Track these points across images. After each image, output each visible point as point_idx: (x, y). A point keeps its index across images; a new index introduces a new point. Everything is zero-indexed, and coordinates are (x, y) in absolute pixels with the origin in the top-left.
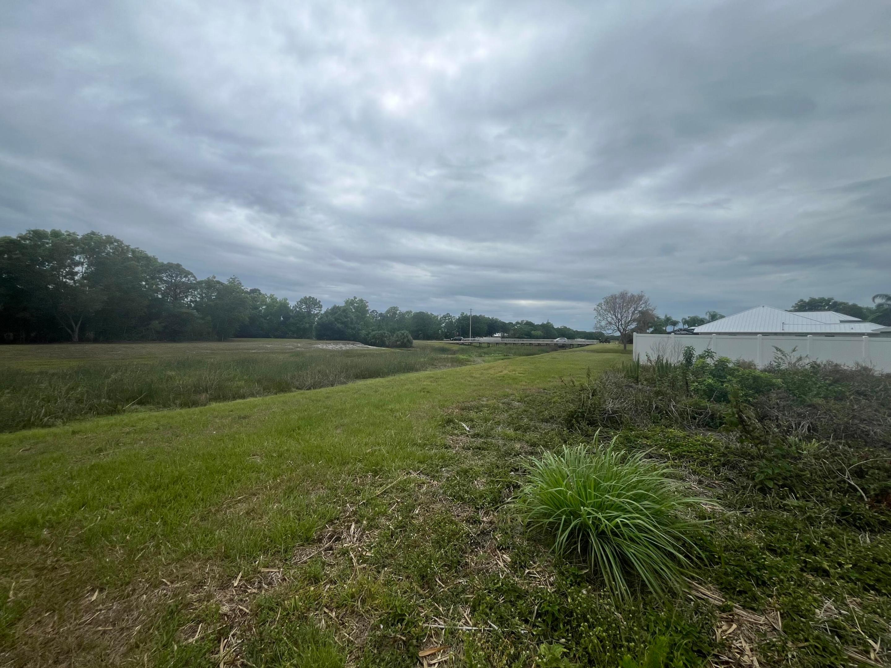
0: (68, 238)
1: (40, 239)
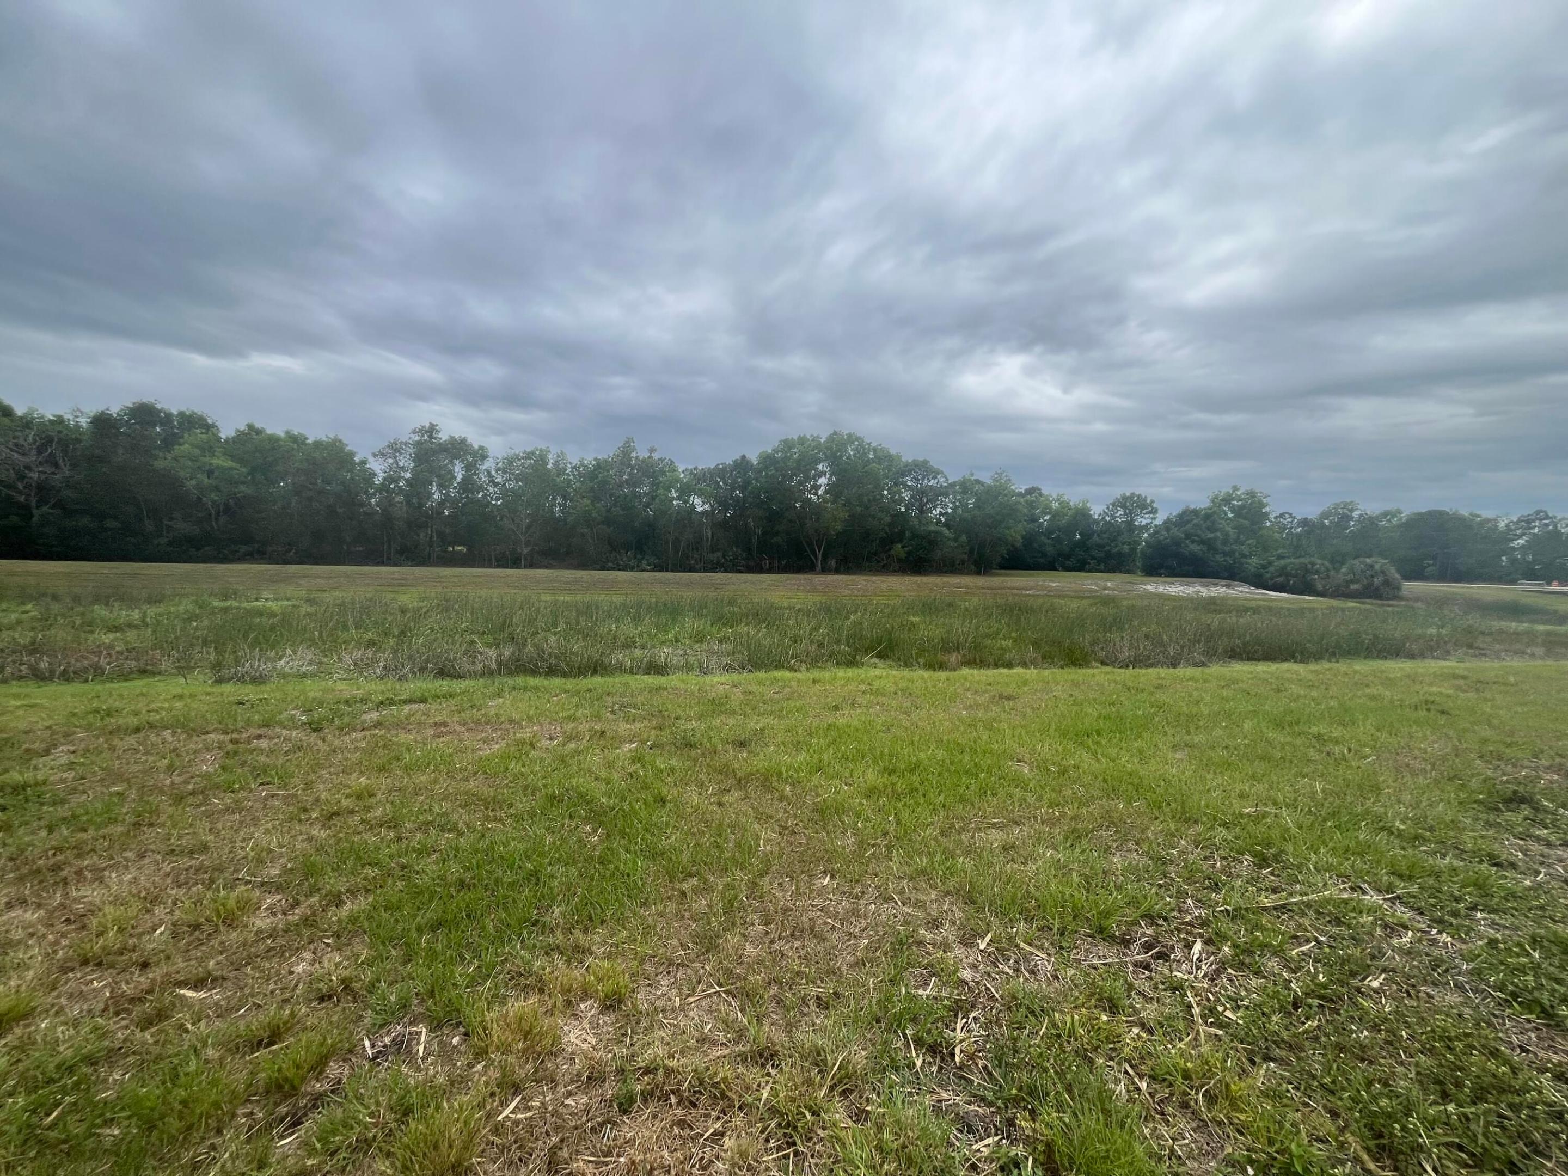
0: (813, 444)
1: (790, 448)
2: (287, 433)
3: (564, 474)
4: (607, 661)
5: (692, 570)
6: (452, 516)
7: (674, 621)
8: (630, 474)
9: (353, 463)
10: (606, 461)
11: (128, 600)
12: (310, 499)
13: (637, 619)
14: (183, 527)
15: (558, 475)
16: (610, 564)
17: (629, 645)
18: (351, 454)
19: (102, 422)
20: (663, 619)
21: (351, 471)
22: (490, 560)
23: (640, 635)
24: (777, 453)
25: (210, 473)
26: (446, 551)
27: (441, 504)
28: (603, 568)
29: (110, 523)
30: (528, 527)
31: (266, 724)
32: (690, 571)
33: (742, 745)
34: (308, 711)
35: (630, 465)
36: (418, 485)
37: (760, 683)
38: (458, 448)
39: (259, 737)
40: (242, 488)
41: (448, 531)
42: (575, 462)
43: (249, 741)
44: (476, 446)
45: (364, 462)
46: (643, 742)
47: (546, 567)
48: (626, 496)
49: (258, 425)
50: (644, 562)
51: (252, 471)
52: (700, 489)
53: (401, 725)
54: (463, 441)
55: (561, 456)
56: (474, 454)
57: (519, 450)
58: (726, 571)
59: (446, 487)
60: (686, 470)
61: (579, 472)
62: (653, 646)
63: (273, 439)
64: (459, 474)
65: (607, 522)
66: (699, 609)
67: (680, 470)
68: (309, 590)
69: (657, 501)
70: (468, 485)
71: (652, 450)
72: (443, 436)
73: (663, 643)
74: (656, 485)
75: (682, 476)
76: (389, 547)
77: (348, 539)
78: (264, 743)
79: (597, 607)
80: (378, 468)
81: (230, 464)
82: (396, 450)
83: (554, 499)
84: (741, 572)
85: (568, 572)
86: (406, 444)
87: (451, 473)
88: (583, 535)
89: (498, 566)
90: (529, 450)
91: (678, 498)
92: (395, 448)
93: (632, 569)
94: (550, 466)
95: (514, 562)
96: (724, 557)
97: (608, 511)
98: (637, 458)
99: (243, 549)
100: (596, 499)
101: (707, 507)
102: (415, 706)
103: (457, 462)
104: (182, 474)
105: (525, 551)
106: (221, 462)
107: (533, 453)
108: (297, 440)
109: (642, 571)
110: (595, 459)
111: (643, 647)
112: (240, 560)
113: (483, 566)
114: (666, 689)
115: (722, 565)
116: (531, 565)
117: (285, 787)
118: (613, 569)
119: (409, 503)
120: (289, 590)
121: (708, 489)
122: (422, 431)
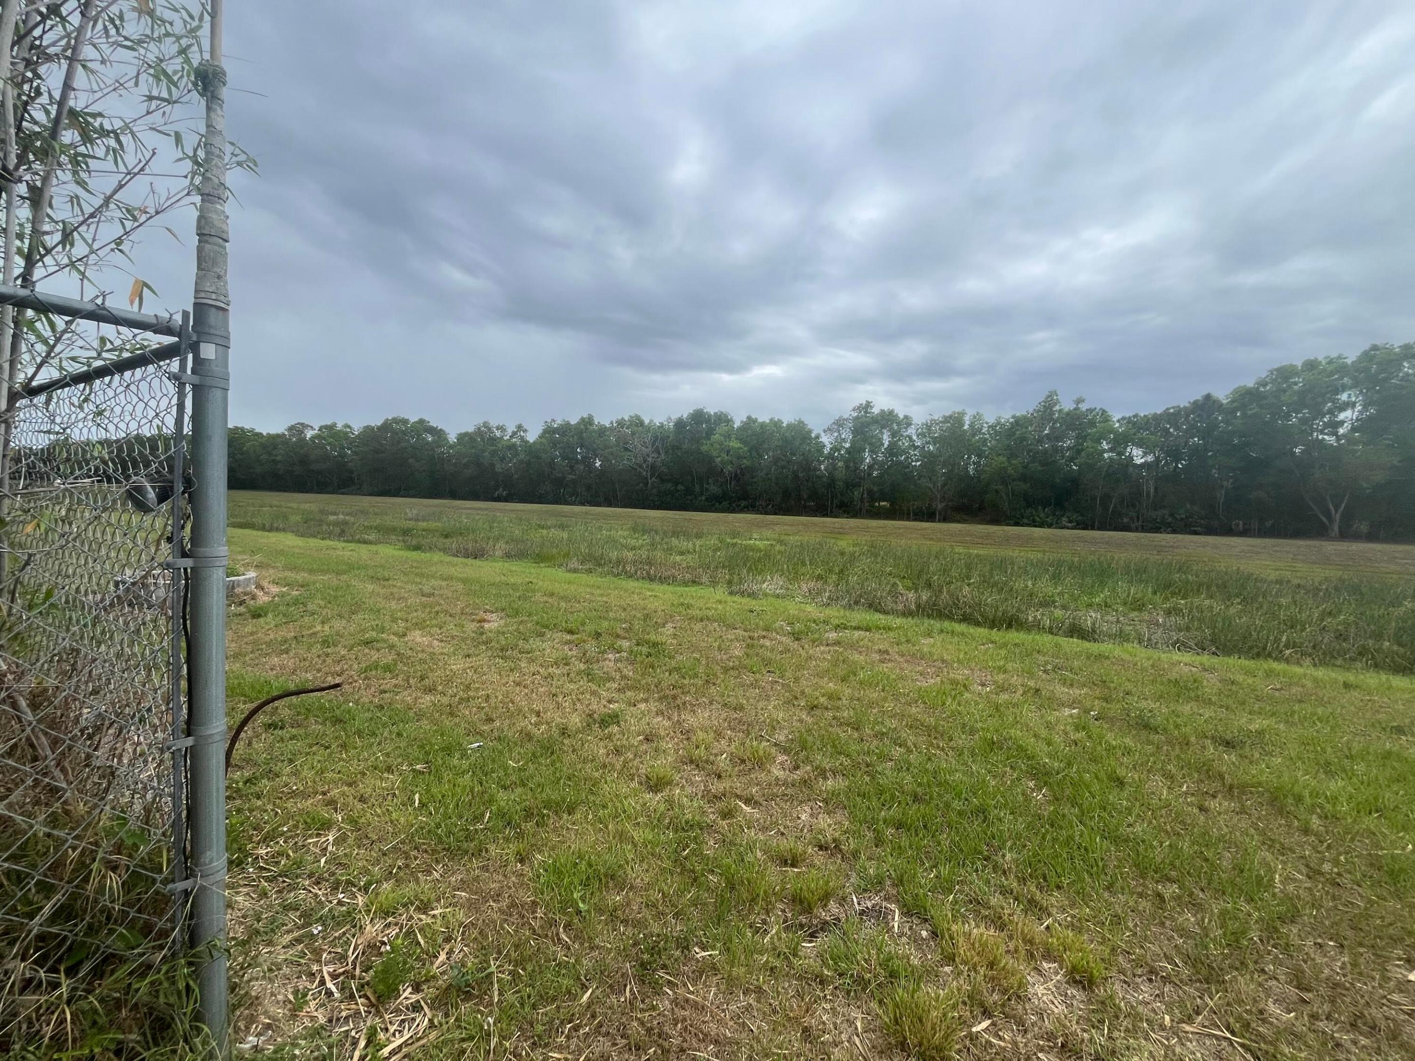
0: (1330, 368)
1: (1286, 379)
2: (771, 420)
3: (980, 433)
4: (1022, 616)
5: (1126, 528)
6: (880, 476)
7: (1102, 584)
8: (1051, 429)
9: (810, 438)
10: (1024, 417)
11: (687, 536)
12: (783, 467)
13: (1056, 578)
14: (714, 489)
15: (974, 435)
16: (1025, 521)
17: (1048, 603)
18: (810, 432)
19: (680, 424)
20: (1089, 581)
21: (809, 444)
22: (908, 514)
23: (1061, 594)
24: (1265, 385)
25: (728, 452)
26: (873, 507)
27: (871, 467)
28: (1017, 524)
29: (680, 487)
30: (944, 485)
31: (767, 629)
32: (1122, 530)
33: (1229, 744)
34: (791, 624)
35: (1052, 419)
36: (855, 452)
37: (1249, 673)
38: (887, 419)
39: (764, 637)
40: (745, 461)
41: (875, 489)
42: (992, 421)
43: (759, 638)
44: (901, 416)
45: (818, 437)
46: (1087, 712)
47: (959, 522)
48: (1045, 452)
49: (754, 417)
50: (1064, 519)
51: (750, 451)
52: (1141, 439)
53: (853, 646)
54: (891, 412)
55: (977, 417)
56: (899, 424)
57: (937, 416)
58: (1174, 532)
59: (876, 453)
60: (1123, 418)
61: (996, 431)
62: (1077, 609)
63: (763, 425)
64: (886, 439)
65: (1024, 478)
66: (1137, 573)
67: (1115, 419)
68: (780, 534)
69: (1083, 454)
70: (893, 450)
71: (1079, 401)
72: (876, 410)
73: (1090, 605)
74: (1081, 437)
75: (1117, 425)
76: (832, 503)
77: (805, 496)
78: (768, 643)
79: (1012, 563)
80: (827, 440)
81: (739, 445)
82: (840, 426)
83: (969, 458)
84: (1196, 533)
85: (981, 527)
86: (846, 420)
87: (880, 440)
88: (997, 491)
89: (915, 520)
90: (947, 414)
91: (1111, 450)
92: (840, 423)
93: (1050, 526)
94: (966, 427)
95: (930, 516)
96: (1172, 515)
97: (1025, 467)
98: (1060, 411)
99: (743, 503)
100: (1012, 456)
101: (1150, 458)
102: (862, 633)
103: (885, 431)
104: (714, 454)
105: (940, 506)
106: (735, 444)
107: (950, 417)
108: (777, 424)
109: (1062, 528)
110: (1013, 417)
111: (1064, 607)
112: (741, 511)
113: (903, 520)
114: (1107, 658)
115: (1169, 525)
116: (945, 520)
117: (782, 677)
118: (1028, 525)
119: (847, 467)
120: (768, 533)
121: (1152, 437)
122: (859, 408)
